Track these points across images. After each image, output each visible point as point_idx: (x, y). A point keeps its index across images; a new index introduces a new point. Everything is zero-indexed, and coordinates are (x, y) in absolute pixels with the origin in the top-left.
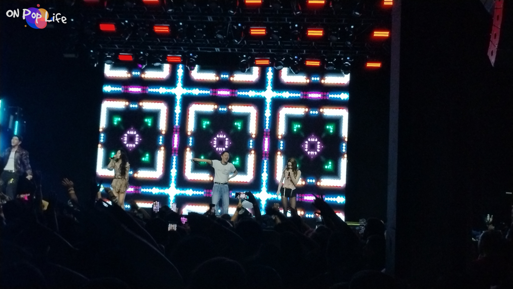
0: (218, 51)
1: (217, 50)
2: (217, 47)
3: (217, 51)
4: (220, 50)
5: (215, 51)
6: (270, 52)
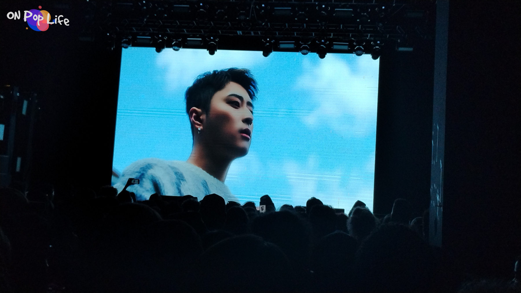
2: (239, 30)
3: (239, 34)
4: (242, 33)
6: (296, 35)
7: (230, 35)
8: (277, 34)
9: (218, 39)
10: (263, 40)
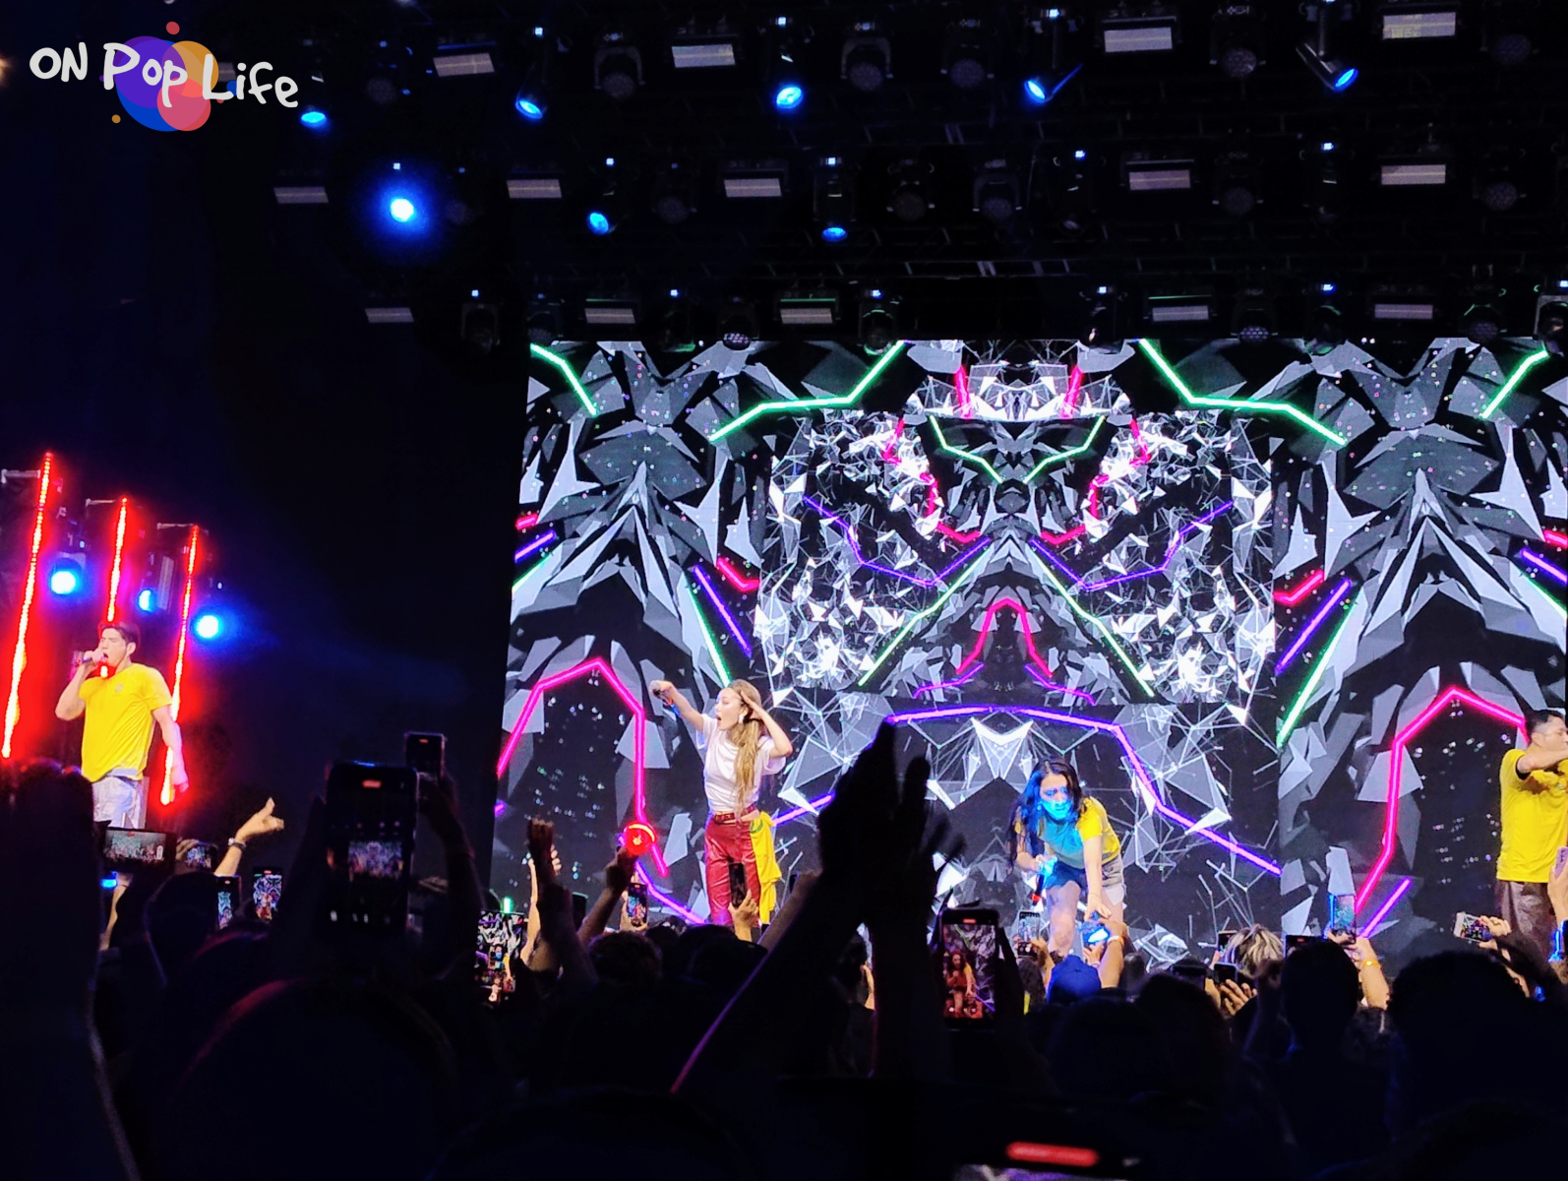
0: (988, 272)
1: (986, 268)
2: (985, 258)
3: (984, 274)
4: (996, 266)
5: (980, 273)
6: (1214, 268)
7: (949, 278)
8: (1140, 266)
9: (900, 298)
10: (1081, 294)
